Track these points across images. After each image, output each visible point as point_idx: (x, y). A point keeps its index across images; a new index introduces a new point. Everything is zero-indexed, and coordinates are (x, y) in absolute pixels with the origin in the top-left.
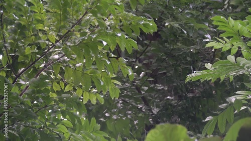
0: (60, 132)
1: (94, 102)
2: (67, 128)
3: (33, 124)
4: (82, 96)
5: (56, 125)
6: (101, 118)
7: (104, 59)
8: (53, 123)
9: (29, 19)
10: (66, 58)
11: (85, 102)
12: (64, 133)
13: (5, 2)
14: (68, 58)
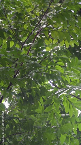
0: (57, 70)
1: (73, 46)
2: (62, 67)
3: (40, 70)
4: (65, 44)
5: (54, 67)
6: (77, 51)
7: (74, 20)
8: (52, 66)
9: (22, 8)
10: (51, 25)
11: (67, 47)
12: (60, 70)
13: (4, 1)
14: (52, 25)
